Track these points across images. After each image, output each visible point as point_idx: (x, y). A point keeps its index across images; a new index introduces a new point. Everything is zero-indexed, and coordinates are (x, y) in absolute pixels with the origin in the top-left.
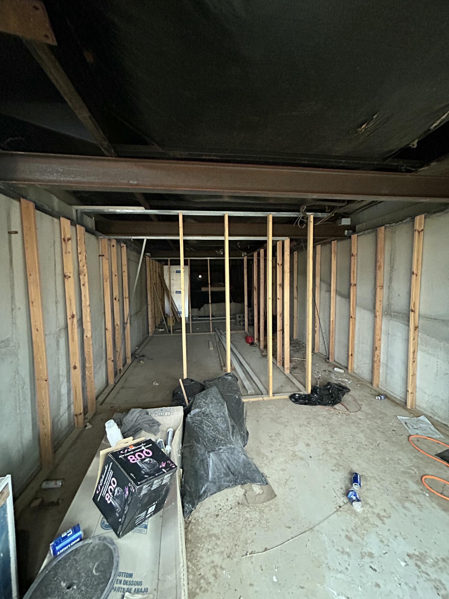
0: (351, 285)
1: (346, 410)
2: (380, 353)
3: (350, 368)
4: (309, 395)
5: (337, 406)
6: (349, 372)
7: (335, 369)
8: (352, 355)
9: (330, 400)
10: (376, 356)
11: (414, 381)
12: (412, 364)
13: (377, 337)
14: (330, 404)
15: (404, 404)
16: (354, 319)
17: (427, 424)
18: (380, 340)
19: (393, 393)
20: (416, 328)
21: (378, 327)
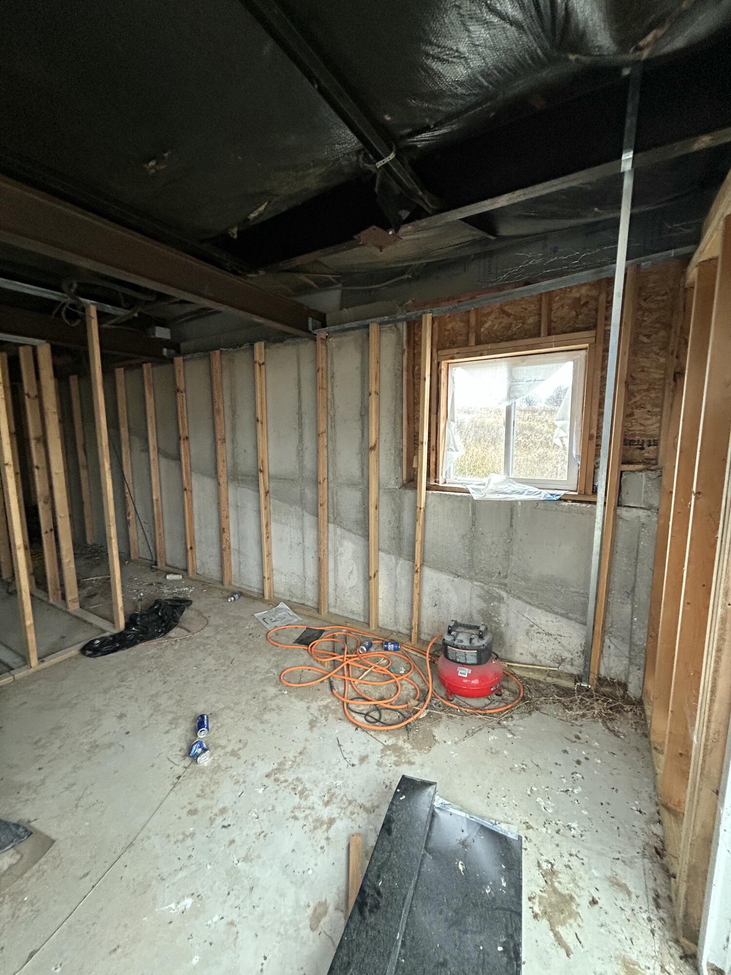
0: (180, 438)
1: (186, 633)
2: (229, 536)
3: (190, 570)
4: (121, 633)
5: (172, 634)
6: (190, 575)
7: (168, 577)
8: (191, 548)
9: (159, 627)
10: (224, 541)
11: (270, 561)
12: (266, 541)
13: (224, 513)
14: (161, 633)
15: (261, 596)
16: (189, 493)
17: (286, 610)
18: (227, 517)
19: (249, 586)
20: (267, 493)
21: (223, 499)
